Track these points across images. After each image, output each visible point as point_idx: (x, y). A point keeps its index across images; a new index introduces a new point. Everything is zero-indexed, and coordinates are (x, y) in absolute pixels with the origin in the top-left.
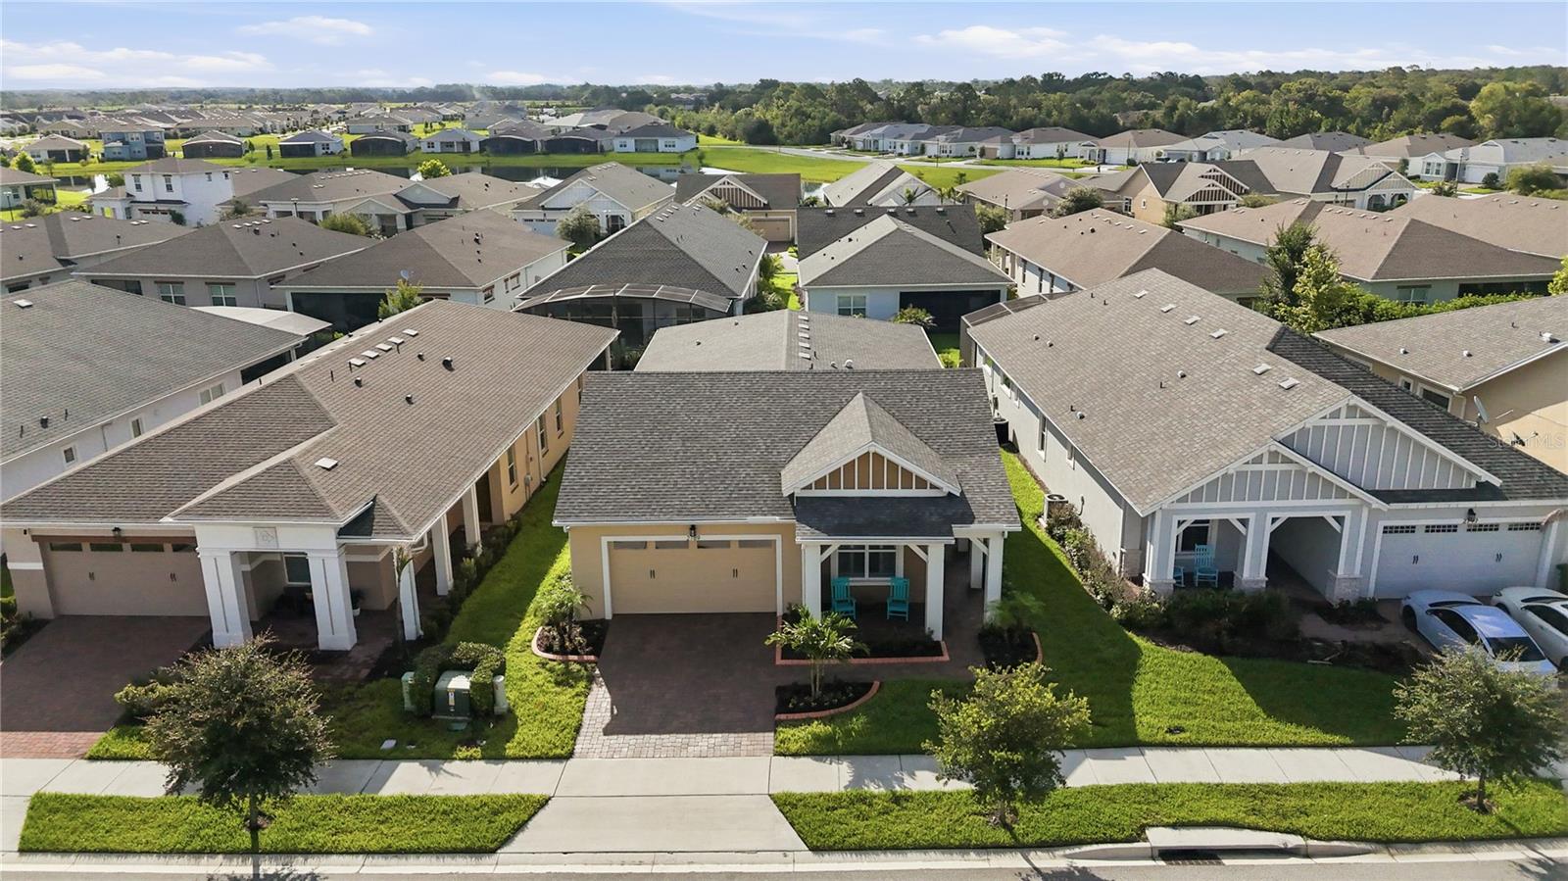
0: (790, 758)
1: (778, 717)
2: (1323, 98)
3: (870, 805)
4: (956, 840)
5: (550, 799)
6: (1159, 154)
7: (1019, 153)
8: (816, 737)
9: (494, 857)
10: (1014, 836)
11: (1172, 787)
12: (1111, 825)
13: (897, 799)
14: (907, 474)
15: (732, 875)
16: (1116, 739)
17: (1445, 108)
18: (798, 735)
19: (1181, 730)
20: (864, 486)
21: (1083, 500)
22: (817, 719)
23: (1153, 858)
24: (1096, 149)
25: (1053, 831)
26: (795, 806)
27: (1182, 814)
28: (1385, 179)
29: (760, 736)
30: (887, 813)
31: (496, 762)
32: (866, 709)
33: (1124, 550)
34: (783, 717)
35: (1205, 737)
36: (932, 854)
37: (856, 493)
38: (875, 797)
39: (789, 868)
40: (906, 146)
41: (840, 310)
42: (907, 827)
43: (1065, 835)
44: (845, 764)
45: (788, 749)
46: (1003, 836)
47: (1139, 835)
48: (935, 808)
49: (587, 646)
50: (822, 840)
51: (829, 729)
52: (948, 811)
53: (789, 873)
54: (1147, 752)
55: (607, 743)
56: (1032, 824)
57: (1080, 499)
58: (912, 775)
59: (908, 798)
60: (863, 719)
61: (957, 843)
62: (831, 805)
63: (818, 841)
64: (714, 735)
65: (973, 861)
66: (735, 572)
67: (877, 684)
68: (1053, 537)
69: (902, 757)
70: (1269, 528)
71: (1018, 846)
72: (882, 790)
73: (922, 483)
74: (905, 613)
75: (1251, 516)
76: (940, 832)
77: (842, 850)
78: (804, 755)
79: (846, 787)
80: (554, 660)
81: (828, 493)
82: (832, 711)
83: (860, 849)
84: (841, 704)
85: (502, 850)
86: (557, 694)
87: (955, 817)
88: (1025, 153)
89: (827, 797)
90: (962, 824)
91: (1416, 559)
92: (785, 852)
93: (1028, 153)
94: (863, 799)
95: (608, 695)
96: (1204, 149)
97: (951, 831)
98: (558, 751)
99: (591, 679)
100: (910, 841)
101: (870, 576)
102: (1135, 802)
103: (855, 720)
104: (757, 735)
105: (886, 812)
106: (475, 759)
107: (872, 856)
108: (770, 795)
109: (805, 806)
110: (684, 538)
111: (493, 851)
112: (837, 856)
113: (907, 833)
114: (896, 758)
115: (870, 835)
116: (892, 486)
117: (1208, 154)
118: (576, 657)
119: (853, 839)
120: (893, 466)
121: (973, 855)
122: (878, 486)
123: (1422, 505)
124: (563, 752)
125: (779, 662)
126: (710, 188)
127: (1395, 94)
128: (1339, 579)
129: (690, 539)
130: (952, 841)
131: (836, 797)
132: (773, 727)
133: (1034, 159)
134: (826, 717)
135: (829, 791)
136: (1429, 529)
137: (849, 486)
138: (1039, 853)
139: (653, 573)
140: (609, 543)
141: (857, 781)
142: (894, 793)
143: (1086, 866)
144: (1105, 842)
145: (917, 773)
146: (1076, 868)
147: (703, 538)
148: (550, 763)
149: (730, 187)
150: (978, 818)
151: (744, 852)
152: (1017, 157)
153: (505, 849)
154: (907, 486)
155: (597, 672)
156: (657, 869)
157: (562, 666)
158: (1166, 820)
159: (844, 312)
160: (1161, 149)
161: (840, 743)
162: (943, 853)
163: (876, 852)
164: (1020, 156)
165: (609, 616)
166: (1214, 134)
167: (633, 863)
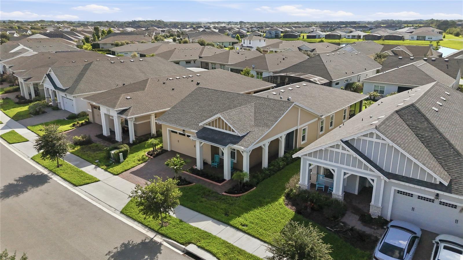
91: (413, 209)
123: (407, 184)
126: (392, 50)
128: (372, 206)
136: (419, 197)
149: (399, 49)
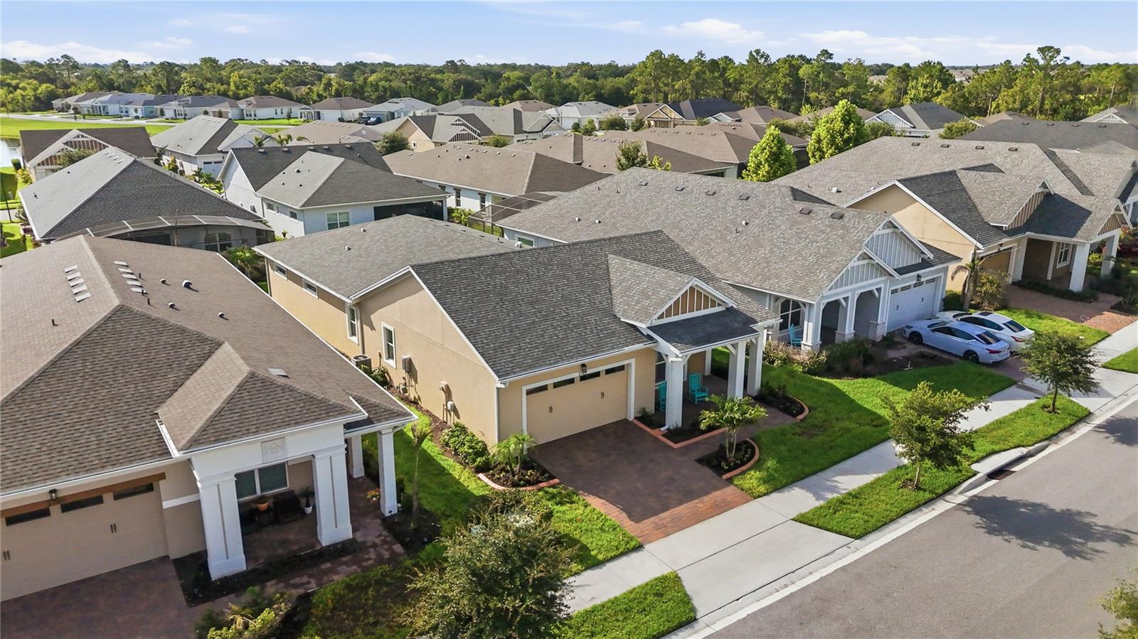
2: (425, 79)
6: (361, 114)
7: (247, 115)
17: (513, 85)
24: (312, 111)
28: (550, 125)
40: (139, 110)
41: (329, 224)
88: (253, 116)
93: (255, 115)
96: (392, 111)
117: (396, 114)
127: (464, 77)
133: (260, 120)
152: (246, 118)
159: (332, 226)
160: (361, 110)
164: (249, 118)
166: (395, 100)
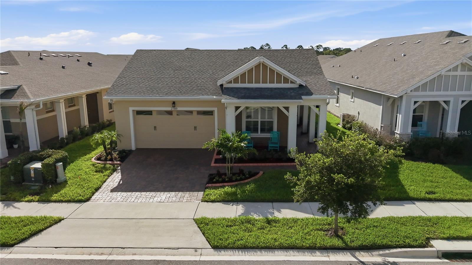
0: (210, 203)
1: (207, 185)
3: (253, 225)
4: (307, 243)
5: (63, 219)
8: (226, 193)
9: (11, 249)
10: (344, 242)
11: (439, 218)
12: (407, 237)
13: (269, 222)
14: (279, 75)
15: (158, 261)
16: (397, 196)
18: (215, 193)
19: (434, 193)
20: (257, 82)
21: (359, 113)
22: (228, 186)
23: (438, 258)
25: (370, 240)
26: (207, 224)
27: (451, 232)
29: (196, 193)
30: (264, 229)
31: (44, 203)
32: (255, 182)
33: (382, 125)
34: (210, 185)
35: (448, 196)
36: (291, 252)
37: (254, 85)
38: (256, 220)
39: (197, 258)
42: (275, 236)
43: (378, 241)
44: (241, 206)
45: (209, 198)
46: (337, 242)
47: (426, 244)
48: (293, 226)
49: (119, 158)
50: (221, 242)
51: (234, 189)
52: (301, 228)
53: (196, 261)
54: (416, 203)
55: (111, 195)
56: (355, 236)
57: (358, 112)
58: (279, 211)
59: (276, 221)
60: (253, 186)
61: (308, 245)
62: (229, 224)
63: (218, 242)
64: (171, 193)
65: (318, 257)
66: (195, 128)
67: (261, 173)
68: (346, 129)
69: (273, 203)
70: (460, 106)
71: (347, 248)
72: (261, 217)
73: (286, 80)
74: (277, 147)
75: (451, 100)
76: (296, 239)
77: (233, 248)
78: (218, 202)
79: (239, 216)
80: (99, 163)
81: (240, 85)
82: (236, 183)
83: (245, 248)
84: (241, 179)
85: (18, 245)
86: (93, 175)
87: (306, 231)
89: (228, 220)
90: (310, 235)
92: (196, 249)
94: (249, 221)
95: (121, 176)
97: (303, 238)
98: (80, 198)
99: (114, 170)
100: (277, 244)
101: (261, 133)
102: (418, 226)
103: (248, 186)
104: (194, 193)
105: (262, 228)
106: (34, 201)
107: (252, 252)
108: (194, 219)
109: (213, 224)
110: (169, 109)
111: (12, 246)
112: (230, 252)
113: (275, 239)
114: (270, 204)
115: (251, 240)
116: (272, 82)
118: (110, 162)
119: (241, 242)
120: (272, 71)
121: (318, 253)
122: (265, 82)
124: (83, 198)
125: (213, 164)
129: (173, 109)
130: (304, 244)
131: (233, 220)
132: (203, 189)
134: (233, 185)
135: (229, 217)
137: (250, 82)
138: (362, 253)
139: (155, 128)
140: (133, 110)
141: (246, 213)
142: (267, 219)
143: (396, 261)
144: (405, 247)
145: (282, 210)
146: (389, 262)
147: (179, 109)
148: (74, 204)
150: (319, 232)
151: (170, 248)
153: (21, 245)
154: (279, 82)
155: (119, 168)
156: (111, 258)
157: (103, 165)
158: (442, 235)
161: (239, 196)
162: (299, 252)
163: (254, 250)
165: (133, 148)
167: (97, 254)
